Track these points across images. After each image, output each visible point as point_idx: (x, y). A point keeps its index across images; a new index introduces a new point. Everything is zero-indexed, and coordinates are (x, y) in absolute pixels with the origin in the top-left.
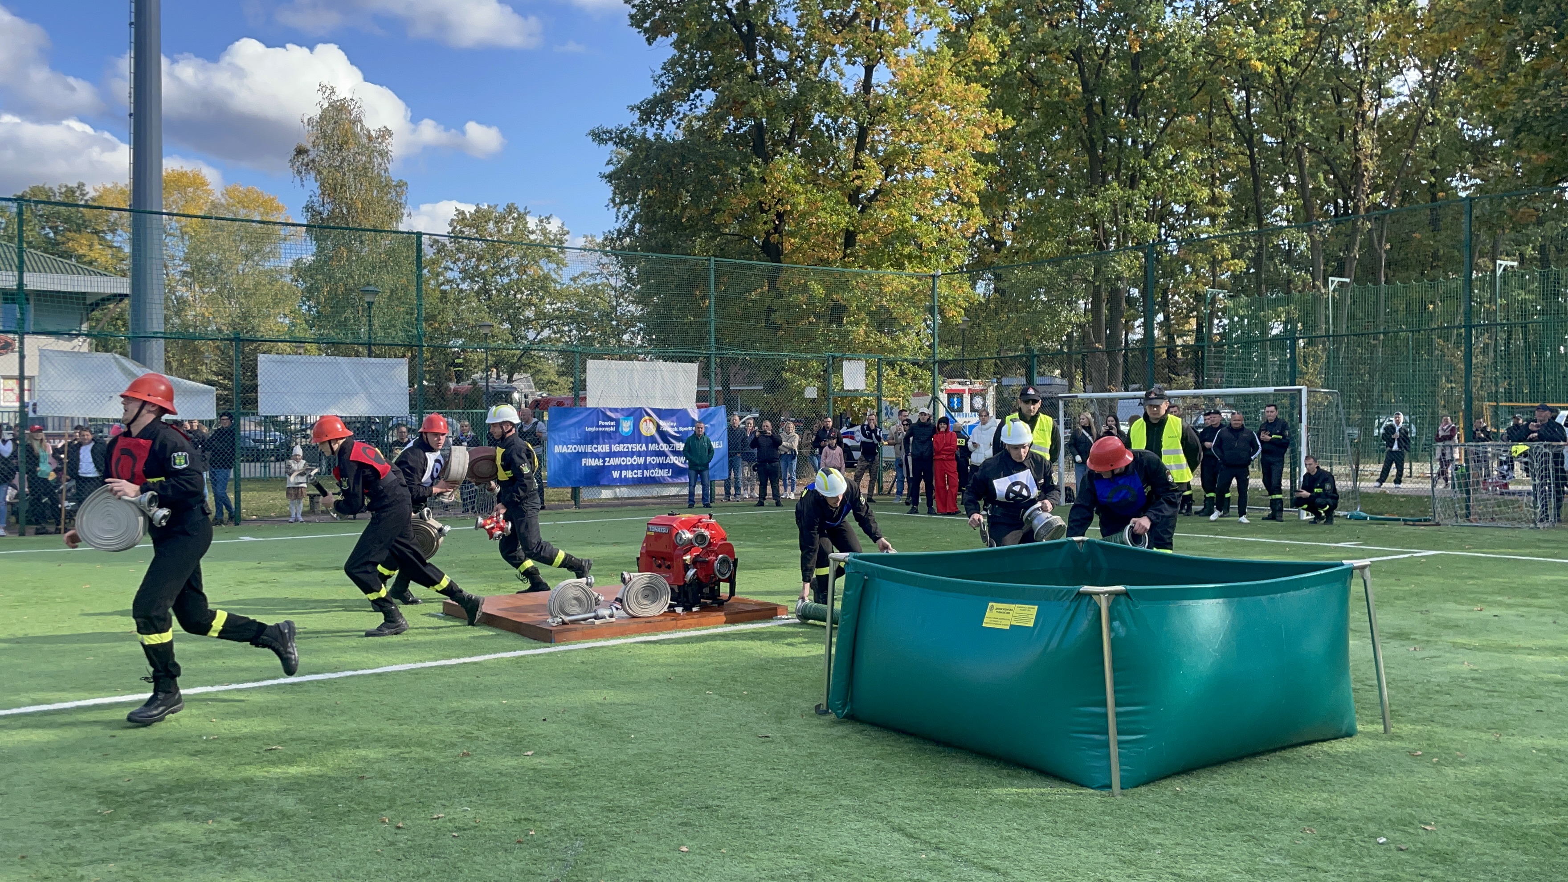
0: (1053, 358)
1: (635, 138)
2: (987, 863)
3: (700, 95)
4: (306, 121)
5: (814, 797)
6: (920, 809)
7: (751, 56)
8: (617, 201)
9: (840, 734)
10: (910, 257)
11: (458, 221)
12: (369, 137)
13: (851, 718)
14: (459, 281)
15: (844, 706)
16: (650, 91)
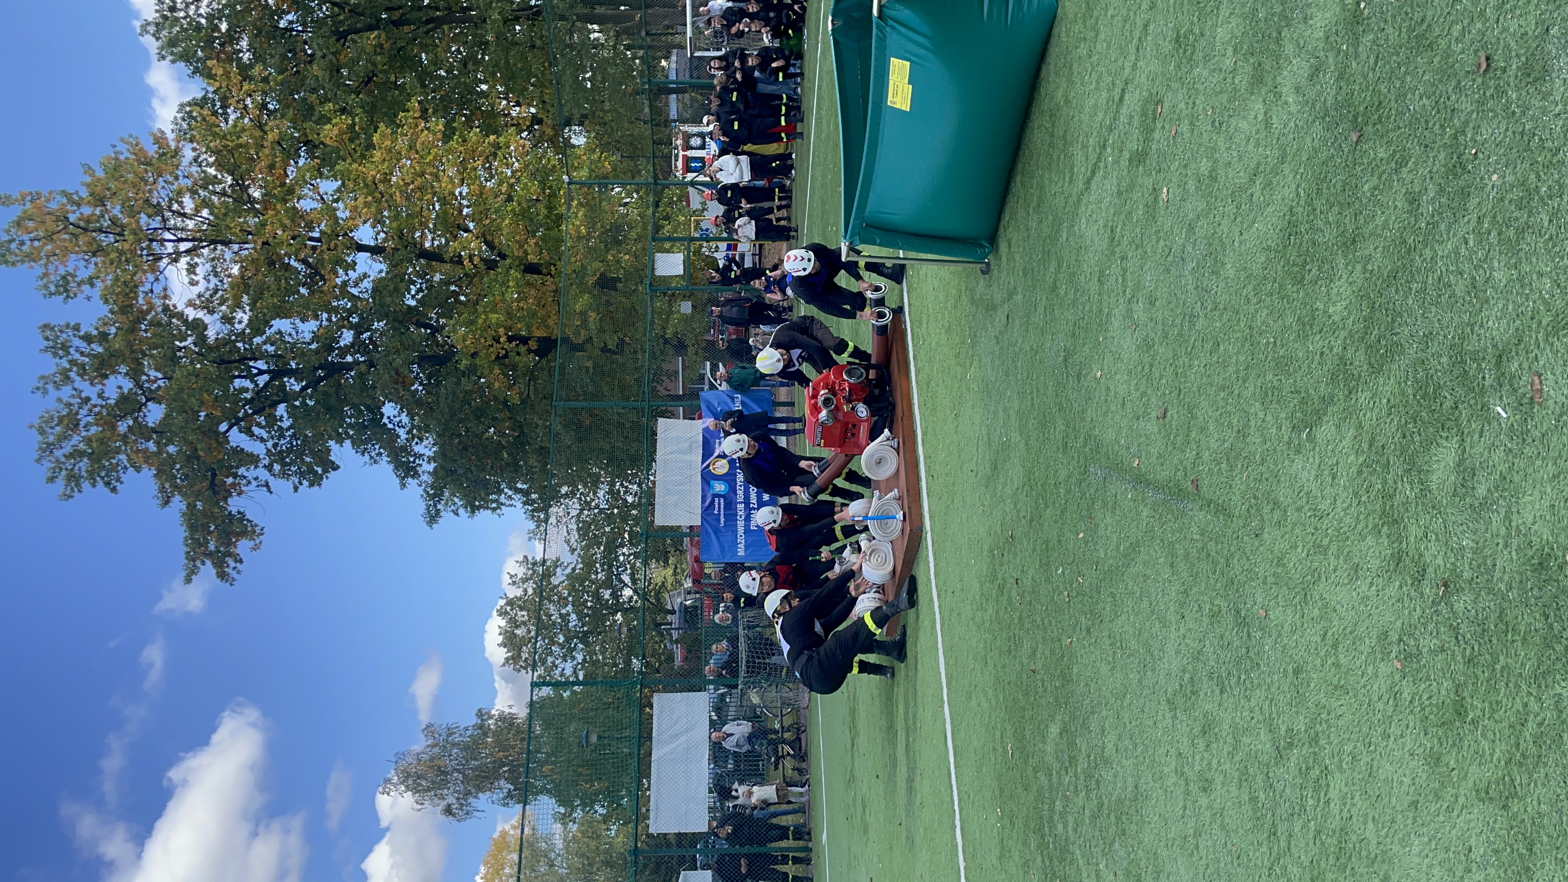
0: (651, 66)
1: (433, 483)
2: (1117, 98)
3: (389, 418)
4: (419, 807)
5: (1060, 266)
6: (1072, 168)
7: (349, 367)
8: (494, 505)
9: (1006, 250)
10: (550, 208)
11: (515, 663)
12: (434, 746)
13: (993, 239)
14: (575, 662)
15: (981, 246)
16: (385, 468)
